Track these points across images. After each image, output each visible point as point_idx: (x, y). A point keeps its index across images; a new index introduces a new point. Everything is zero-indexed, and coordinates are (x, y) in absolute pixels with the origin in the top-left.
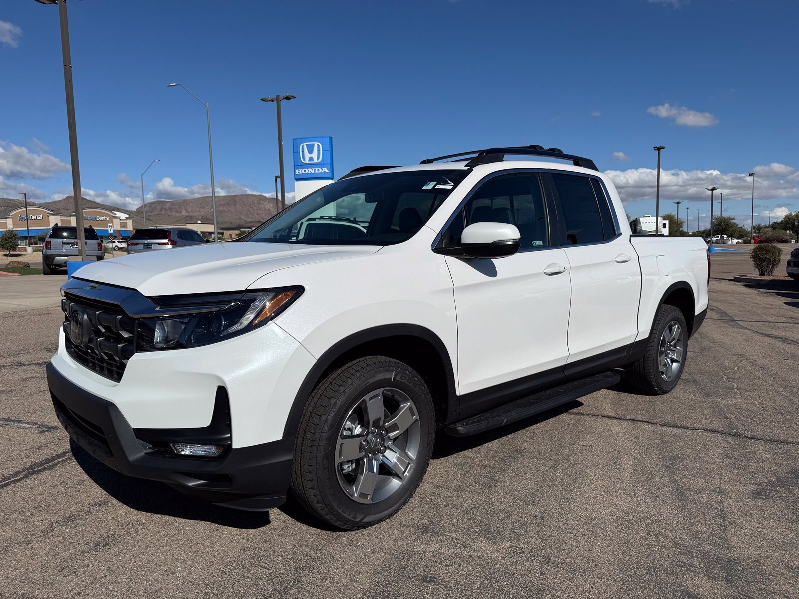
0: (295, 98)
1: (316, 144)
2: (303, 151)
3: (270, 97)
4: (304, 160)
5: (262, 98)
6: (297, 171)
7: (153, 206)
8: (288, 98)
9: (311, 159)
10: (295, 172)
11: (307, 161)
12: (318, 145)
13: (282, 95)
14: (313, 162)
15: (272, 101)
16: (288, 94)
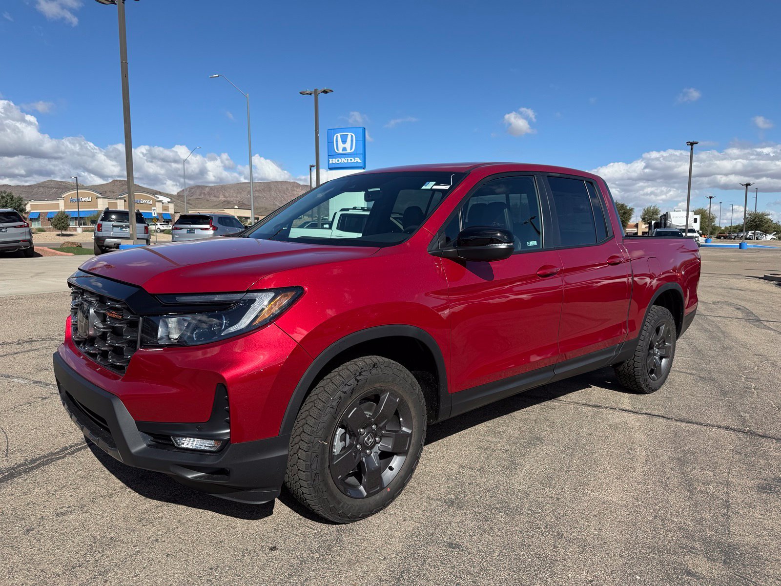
0: (332, 91)
1: (350, 134)
2: (337, 142)
3: (308, 91)
4: (338, 150)
5: (301, 91)
6: (330, 160)
7: (193, 190)
8: (325, 92)
9: (344, 149)
10: (329, 161)
11: (340, 151)
12: (351, 135)
13: (320, 89)
14: (346, 152)
15: (311, 94)
16: (325, 88)
